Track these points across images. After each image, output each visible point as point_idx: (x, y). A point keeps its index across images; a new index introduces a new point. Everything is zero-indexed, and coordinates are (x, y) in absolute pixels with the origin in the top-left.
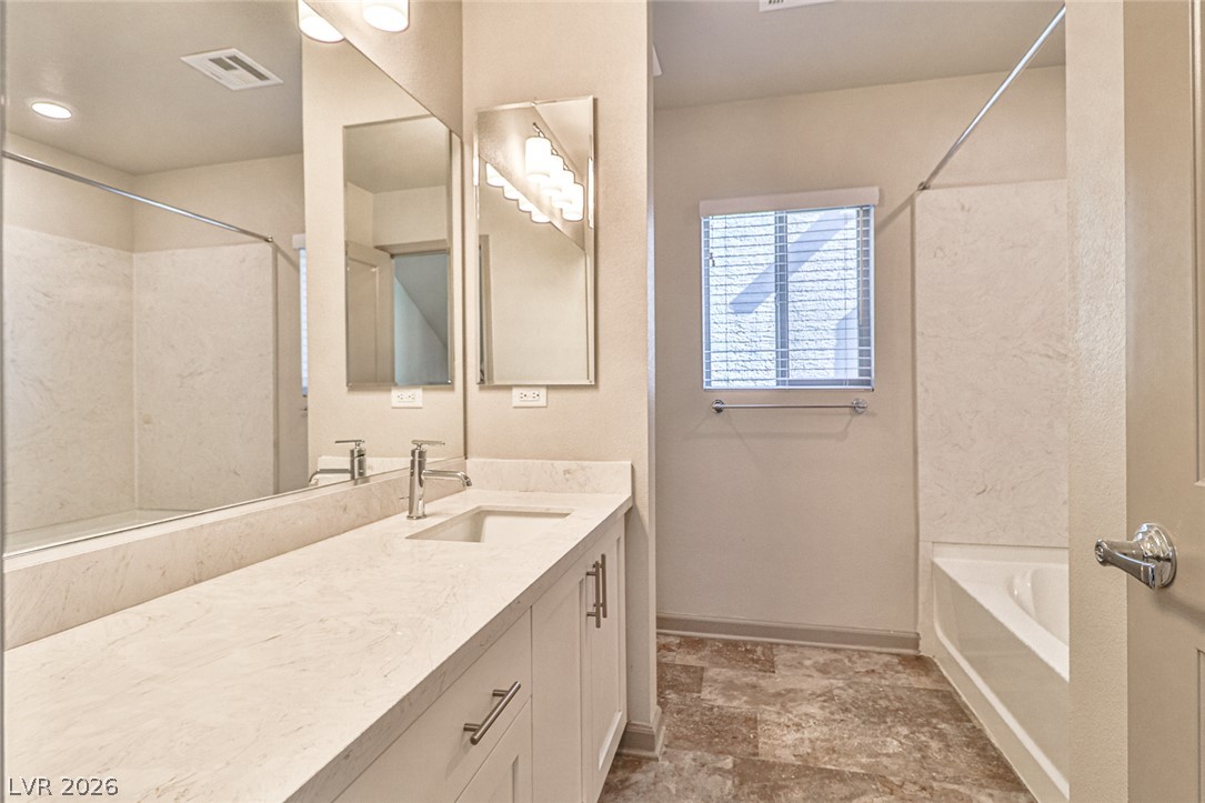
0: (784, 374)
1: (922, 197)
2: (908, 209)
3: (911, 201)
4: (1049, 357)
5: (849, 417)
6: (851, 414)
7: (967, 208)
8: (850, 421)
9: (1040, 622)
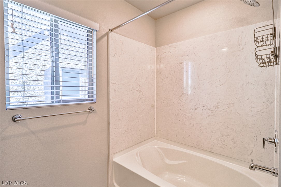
0: (58, 97)
1: (111, 34)
2: (106, 37)
3: (107, 34)
4: (137, 91)
5: (87, 114)
6: (88, 113)
7: (122, 42)
8: (88, 116)
9: (144, 167)
